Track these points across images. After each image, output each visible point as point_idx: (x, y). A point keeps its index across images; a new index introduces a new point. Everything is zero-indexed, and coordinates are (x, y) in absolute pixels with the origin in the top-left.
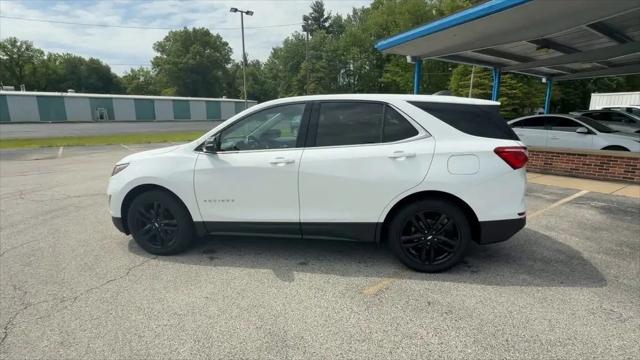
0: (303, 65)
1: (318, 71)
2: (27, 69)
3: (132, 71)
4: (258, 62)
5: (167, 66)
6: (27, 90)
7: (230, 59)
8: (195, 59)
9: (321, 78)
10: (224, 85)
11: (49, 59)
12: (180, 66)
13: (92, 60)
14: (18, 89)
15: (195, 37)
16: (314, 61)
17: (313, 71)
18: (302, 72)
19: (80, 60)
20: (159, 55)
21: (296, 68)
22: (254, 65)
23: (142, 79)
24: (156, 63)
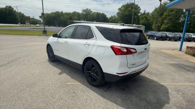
0: (164, 14)
1: (171, 15)
2: (89, 16)
3: (112, 16)
4: (149, 13)
5: (120, 15)
6: (86, 21)
7: (140, 12)
8: (128, 13)
9: (171, 19)
10: (137, 20)
11: (93, 13)
12: (124, 15)
13: (103, 13)
14: (84, 21)
15: (130, 6)
16: (170, 12)
17: (168, 16)
18: (164, 16)
19: (100, 13)
20: (119, 11)
21: (162, 15)
22: (147, 14)
23: (114, 18)
24: (118, 14)
